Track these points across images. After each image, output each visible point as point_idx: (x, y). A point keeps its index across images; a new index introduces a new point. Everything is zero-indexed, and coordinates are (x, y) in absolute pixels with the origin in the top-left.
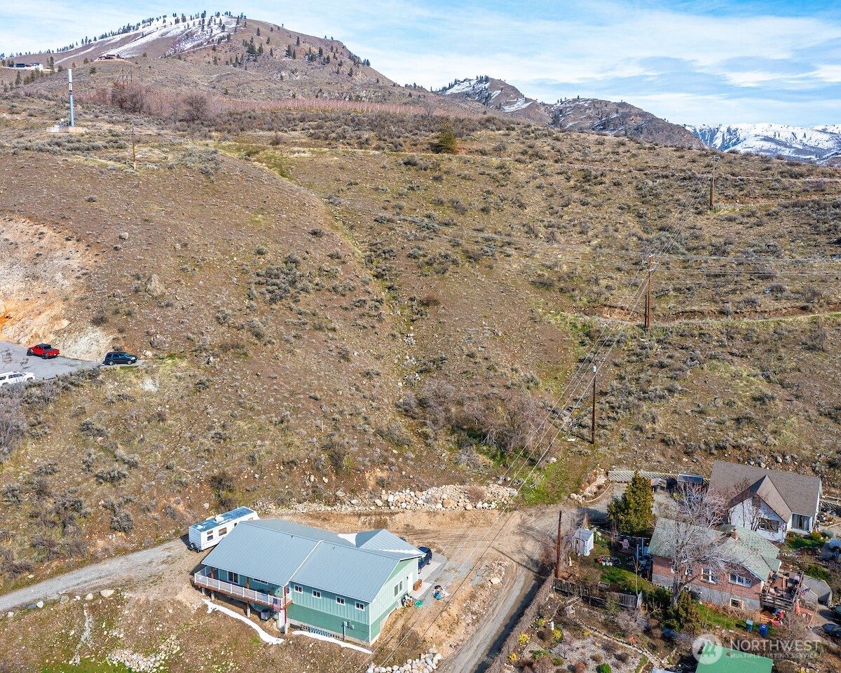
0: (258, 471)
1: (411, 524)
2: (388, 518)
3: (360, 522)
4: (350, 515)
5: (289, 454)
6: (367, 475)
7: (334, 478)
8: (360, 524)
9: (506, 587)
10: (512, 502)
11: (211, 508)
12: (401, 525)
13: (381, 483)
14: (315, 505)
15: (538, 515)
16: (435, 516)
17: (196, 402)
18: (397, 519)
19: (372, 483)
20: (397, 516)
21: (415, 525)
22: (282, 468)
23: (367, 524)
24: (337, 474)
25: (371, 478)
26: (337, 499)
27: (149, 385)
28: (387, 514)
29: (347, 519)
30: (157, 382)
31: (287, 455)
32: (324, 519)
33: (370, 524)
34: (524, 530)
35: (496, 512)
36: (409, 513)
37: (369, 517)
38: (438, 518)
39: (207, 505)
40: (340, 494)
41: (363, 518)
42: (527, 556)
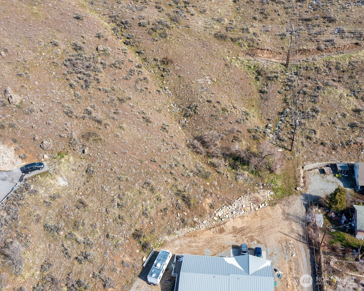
0: (151, 220)
1: (235, 226)
2: (223, 226)
3: (211, 232)
4: (206, 230)
5: (162, 205)
6: (204, 204)
7: (189, 211)
8: (212, 233)
9: (299, 257)
10: (272, 199)
11: (140, 251)
12: (231, 228)
13: (211, 206)
14: (186, 229)
15: (288, 204)
16: (243, 218)
17: (94, 184)
18: (228, 225)
19: (207, 208)
20: (227, 223)
21: (237, 226)
22: (161, 214)
23: (215, 232)
24: (189, 208)
25: (206, 205)
26: (195, 222)
27: (61, 182)
28: (222, 224)
29: (205, 232)
30: (65, 177)
31: (161, 206)
32: (194, 236)
33: (216, 232)
34: (287, 217)
35: (269, 208)
36: (231, 220)
37: (215, 229)
38: (246, 219)
39: (138, 251)
40: (195, 219)
41: (212, 230)
42: (297, 233)
